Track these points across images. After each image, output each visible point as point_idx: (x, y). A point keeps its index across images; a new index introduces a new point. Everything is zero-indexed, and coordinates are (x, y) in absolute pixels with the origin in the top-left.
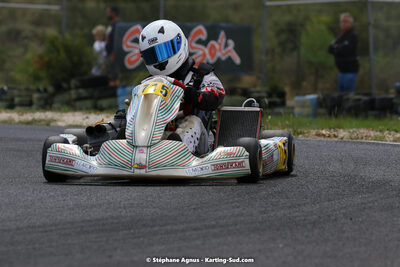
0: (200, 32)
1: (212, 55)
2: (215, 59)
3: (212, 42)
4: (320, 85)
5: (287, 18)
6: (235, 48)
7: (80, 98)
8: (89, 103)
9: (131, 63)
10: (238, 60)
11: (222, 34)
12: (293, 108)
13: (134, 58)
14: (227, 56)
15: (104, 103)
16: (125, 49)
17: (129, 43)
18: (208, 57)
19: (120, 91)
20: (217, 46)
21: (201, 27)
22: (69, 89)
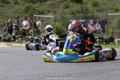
0: (91, 22)
1: (95, 29)
2: (95, 30)
3: (95, 25)
6: (101, 27)
10: (102, 30)
11: (98, 23)
12: (115, 42)
14: (99, 29)
18: (94, 29)
20: (96, 26)
21: (92, 21)
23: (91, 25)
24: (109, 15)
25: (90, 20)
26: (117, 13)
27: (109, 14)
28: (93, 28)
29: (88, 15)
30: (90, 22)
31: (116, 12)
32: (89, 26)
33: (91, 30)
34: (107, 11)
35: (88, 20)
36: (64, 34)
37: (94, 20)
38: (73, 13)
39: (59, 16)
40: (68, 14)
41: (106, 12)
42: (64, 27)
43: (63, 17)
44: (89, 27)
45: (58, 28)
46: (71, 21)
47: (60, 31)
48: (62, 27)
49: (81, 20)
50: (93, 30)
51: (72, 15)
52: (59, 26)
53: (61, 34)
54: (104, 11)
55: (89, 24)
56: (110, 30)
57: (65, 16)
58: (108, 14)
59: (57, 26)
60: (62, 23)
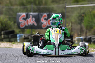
0: (45, 16)
4: (88, 34)
5: (82, 11)
7: (5, 38)
8: (8, 40)
9: (22, 26)
12: (75, 41)
13: (23, 25)
15: (13, 39)
16: (20, 21)
17: (21, 20)
19: (18, 36)
21: (45, 14)
22: (1, 35)
23: (45, 19)
24: (67, 7)
25: (43, 13)
26: (77, 5)
27: (68, 5)
28: (47, 23)
29: (42, 6)
30: (43, 16)
31: (76, 3)
32: (43, 20)
33: (45, 25)
34: (65, 2)
35: (41, 13)
36: (11, 30)
37: (48, 13)
38: (22, 4)
39: (5, 7)
40: (16, 4)
41: (63, 3)
42: (11, 21)
43: (10, 9)
44: (42, 22)
45: (3, 22)
46: (20, 13)
47: (6, 26)
48: (9, 22)
49: (32, 13)
50: (47, 25)
51: (22, 7)
52: (5, 20)
53: (7, 30)
54: (61, 2)
55: (42, 18)
56: (69, 25)
57: (12, 7)
58: (66, 5)
59: (2, 20)
60: (8, 16)
